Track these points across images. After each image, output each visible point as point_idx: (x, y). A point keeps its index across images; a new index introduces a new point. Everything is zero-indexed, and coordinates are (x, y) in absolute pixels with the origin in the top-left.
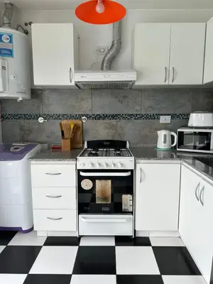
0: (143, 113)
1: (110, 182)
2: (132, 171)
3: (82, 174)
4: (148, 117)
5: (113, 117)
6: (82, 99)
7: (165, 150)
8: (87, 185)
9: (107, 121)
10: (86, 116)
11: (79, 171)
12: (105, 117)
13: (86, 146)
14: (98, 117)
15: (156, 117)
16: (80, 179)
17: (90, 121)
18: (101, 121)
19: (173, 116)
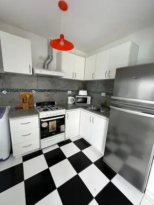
0: (62, 89)
1: (55, 121)
2: (64, 115)
3: (42, 120)
4: (63, 91)
5: (49, 91)
6: (32, 81)
7: (71, 104)
8: (45, 125)
9: (46, 92)
10: (35, 90)
11: (41, 119)
12: (44, 91)
13: (35, 105)
14: (42, 91)
15: (66, 91)
16: (41, 123)
17: (37, 93)
18: (43, 93)
19: (72, 91)
